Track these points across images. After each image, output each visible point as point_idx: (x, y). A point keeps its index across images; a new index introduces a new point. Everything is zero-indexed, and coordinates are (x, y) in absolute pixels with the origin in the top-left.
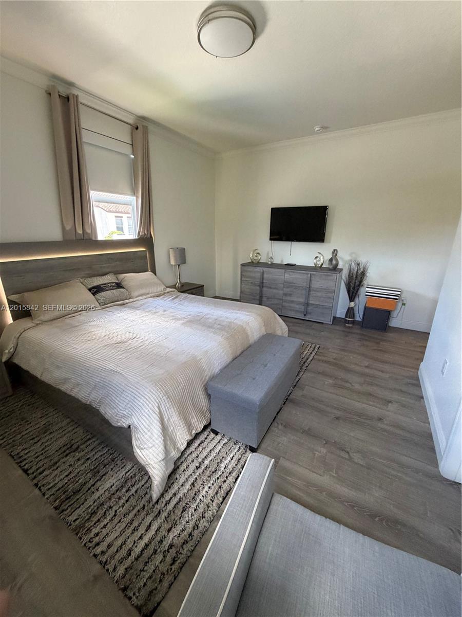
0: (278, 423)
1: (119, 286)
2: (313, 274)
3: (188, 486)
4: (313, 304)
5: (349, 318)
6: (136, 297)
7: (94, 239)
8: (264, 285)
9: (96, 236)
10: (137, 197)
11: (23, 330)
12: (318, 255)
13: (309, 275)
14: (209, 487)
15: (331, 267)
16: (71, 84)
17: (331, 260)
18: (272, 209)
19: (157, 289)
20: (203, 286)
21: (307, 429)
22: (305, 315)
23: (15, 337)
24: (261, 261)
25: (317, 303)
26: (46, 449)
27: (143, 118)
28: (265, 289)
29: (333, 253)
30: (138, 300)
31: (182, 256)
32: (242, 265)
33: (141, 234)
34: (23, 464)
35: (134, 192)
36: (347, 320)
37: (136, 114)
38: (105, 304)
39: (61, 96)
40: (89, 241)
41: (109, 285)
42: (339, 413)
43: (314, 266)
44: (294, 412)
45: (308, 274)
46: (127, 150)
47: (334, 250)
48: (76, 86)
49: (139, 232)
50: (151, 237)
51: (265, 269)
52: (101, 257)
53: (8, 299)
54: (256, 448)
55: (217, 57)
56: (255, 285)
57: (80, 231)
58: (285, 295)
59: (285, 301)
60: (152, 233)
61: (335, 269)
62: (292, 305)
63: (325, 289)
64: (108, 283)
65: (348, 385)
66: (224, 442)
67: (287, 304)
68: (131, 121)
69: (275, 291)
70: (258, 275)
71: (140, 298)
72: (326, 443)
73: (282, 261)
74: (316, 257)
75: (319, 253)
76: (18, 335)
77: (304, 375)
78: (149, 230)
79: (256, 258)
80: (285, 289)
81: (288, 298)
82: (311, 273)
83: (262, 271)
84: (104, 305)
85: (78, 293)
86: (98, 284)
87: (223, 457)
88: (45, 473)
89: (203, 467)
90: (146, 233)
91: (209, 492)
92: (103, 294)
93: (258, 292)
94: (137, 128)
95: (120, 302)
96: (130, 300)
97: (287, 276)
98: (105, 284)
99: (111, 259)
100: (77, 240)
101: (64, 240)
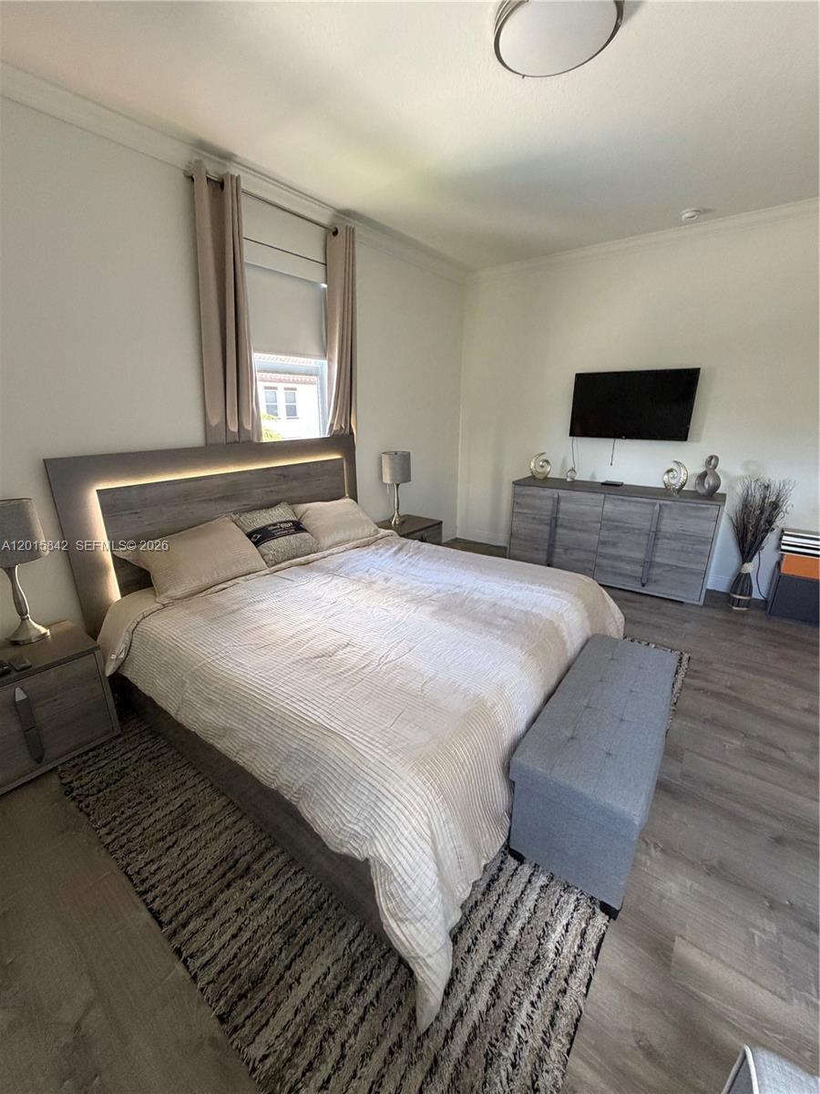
0: (646, 842)
1: (298, 527)
2: (666, 505)
3: (484, 996)
4: (661, 565)
5: (740, 595)
6: (328, 548)
7: (256, 440)
8: (560, 522)
9: (260, 435)
10: (330, 360)
11: (141, 616)
12: (674, 466)
13: (657, 507)
14: (533, 1004)
15: (702, 491)
16: (227, 157)
17: (703, 476)
18: (578, 376)
19: (364, 531)
20: (441, 522)
21: (715, 862)
22: (643, 585)
23: (127, 631)
24: (549, 476)
25: (673, 562)
26: (189, 866)
27: (347, 214)
28: (559, 531)
29: (709, 462)
30: (333, 554)
31: (403, 466)
32: (517, 483)
33: (334, 428)
34: (150, 897)
35: (325, 352)
36: (734, 598)
37: (336, 206)
38: (277, 563)
39: (212, 180)
40: (248, 446)
41: (282, 525)
42: (779, 827)
43: (664, 487)
44: (675, 815)
45: (654, 504)
46: (316, 273)
47: (711, 457)
48: (238, 160)
49: (332, 425)
50: (352, 433)
51: (562, 493)
52: (267, 473)
53: (114, 556)
54: (618, 909)
55: (524, 76)
56: (541, 521)
57: (234, 428)
58: (603, 543)
59: (603, 556)
60: (353, 426)
61: (711, 496)
62: (617, 564)
63: (690, 536)
64: (280, 523)
65: (777, 754)
66: (540, 883)
67: (605, 562)
68: (324, 220)
69: (582, 535)
70: (549, 505)
71: (335, 550)
72: (771, 907)
73: (593, 476)
74: (670, 471)
75: (675, 462)
76: (132, 628)
78: (348, 422)
79: (540, 470)
80: (603, 533)
81: (611, 551)
82: (662, 502)
83: (556, 496)
84: (274, 563)
85: (229, 542)
86: (263, 525)
87: (547, 924)
88: (191, 927)
89: (508, 946)
90: (343, 426)
91: (535, 1017)
92: (273, 544)
93: (546, 536)
94: (335, 233)
95: (302, 559)
96: (319, 555)
97: (608, 507)
98: (275, 525)
99: (284, 476)
100: (228, 444)
101: (207, 445)
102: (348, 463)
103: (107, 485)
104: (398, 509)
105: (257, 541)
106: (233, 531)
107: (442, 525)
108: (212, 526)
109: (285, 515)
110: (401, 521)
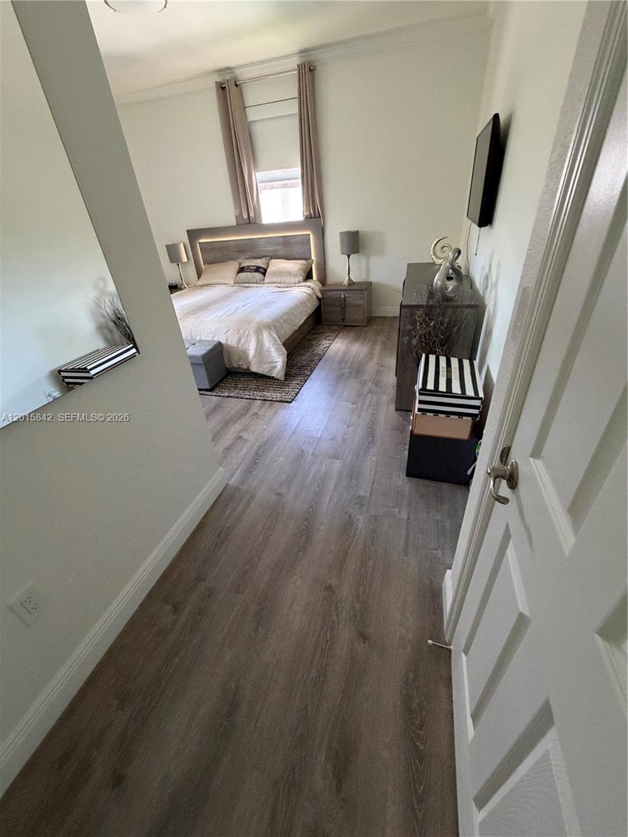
1: (258, 270)
7: (258, 223)
19: (291, 280)
37: (298, 51)
38: (238, 284)
41: (251, 267)
46: (293, 107)
50: (320, 217)
60: (320, 212)
90: (312, 212)
92: (243, 274)
95: (246, 285)
96: (257, 285)
98: (248, 266)
99: (270, 243)
100: (245, 224)
101: (238, 225)
102: (316, 238)
103: (202, 241)
104: (349, 274)
105: (238, 272)
106: (234, 266)
107: (365, 292)
108: (232, 262)
109: (260, 263)
110: (351, 283)
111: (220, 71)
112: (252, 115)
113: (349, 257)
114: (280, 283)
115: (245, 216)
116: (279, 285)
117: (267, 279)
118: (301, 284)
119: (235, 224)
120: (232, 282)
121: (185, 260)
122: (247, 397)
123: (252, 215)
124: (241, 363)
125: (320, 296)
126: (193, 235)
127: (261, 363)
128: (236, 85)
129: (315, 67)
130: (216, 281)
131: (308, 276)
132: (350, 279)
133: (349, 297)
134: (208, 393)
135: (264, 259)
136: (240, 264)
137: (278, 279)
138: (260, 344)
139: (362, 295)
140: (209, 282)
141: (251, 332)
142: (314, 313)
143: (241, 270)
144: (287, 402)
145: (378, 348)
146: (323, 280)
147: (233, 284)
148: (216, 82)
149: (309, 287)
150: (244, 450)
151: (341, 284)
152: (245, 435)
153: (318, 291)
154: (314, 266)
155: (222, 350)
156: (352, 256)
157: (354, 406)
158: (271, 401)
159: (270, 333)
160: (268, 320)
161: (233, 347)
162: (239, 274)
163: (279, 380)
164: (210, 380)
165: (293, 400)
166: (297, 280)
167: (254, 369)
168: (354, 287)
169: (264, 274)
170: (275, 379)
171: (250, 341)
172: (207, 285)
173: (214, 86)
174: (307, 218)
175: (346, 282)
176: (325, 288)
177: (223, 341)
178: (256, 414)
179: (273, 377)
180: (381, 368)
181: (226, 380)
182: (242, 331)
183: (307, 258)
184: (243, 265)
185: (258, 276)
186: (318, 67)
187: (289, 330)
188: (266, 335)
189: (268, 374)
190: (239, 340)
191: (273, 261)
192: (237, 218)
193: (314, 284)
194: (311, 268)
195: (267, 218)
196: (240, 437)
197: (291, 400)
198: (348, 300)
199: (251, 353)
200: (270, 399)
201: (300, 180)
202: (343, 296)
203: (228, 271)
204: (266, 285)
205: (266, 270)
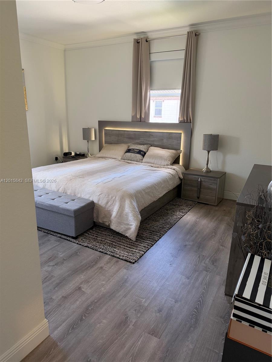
9: (149, 120)
19: (161, 163)
41: (135, 150)
52: (145, 133)
77: (76, 244)
90: (185, 119)
95: (129, 161)
96: (136, 163)
98: (133, 149)
100: (137, 121)
101: (132, 121)
102: (186, 136)
103: (107, 128)
104: (207, 164)
105: (126, 152)
106: (124, 147)
107: (218, 179)
108: (123, 145)
109: (142, 148)
110: (208, 171)
111: (137, 33)
112: (153, 58)
113: (209, 152)
114: (154, 164)
115: (138, 117)
116: (152, 165)
117: (145, 159)
118: (169, 167)
119: (131, 121)
120: (120, 158)
121: (93, 139)
122: (101, 250)
123: (143, 116)
124: (105, 220)
125: (182, 177)
126: (102, 124)
127: (120, 223)
128: (147, 41)
129: (200, 33)
130: (109, 156)
131: (176, 161)
132: (207, 168)
133: (205, 181)
134: (73, 240)
135: (146, 145)
136: (129, 147)
137: (152, 161)
138: (121, 208)
139: (216, 182)
140: (104, 155)
141: (117, 198)
142: (174, 189)
143: (129, 151)
144: (130, 262)
145: (223, 227)
146: (187, 166)
147: (120, 160)
148: (134, 39)
149: (174, 169)
150: (78, 303)
151: (200, 170)
152: (85, 288)
153: (181, 173)
154: (181, 155)
155: (93, 208)
156: (210, 152)
157: (187, 280)
158: (118, 258)
159: (131, 201)
160: (132, 191)
161: (102, 207)
162: (126, 153)
163: (130, 240)
164: (76, 230)
165: (136, 261)
166: (166, 163)
167: (113, 227)
168: (210, 175)
169: (143, 156)
170: (128, 238)
171: (115, 204)
172: (102, 158)
173: (133, 41)
174: (181, 122)
175: (204, 170)
176: (187, 172)
177: (96, 201)
178: (101, 268)
179: (127, 236)
180: (221, 247)
181: (91, 231)
182: (110, 197)
183: (177, 149)
184: (130, 148)
185: (139, 156)
186: (201, 33)
187: (148, 200)
188: (127, 203)
189: (123, 234)
190: (107, 203)
191: (152, 148)
192: (133, 117)
193: (179, 168)
194: (179, 156)
195: (153, 119)
196: (80, 288)
197: (134, 261)
198: (203, 183)
199: (114, 214)
200: (118, 256)
201: (180, 98)
202: (199, 180)
203: (119, 150)
204: (142, 164)
205: (145, 153)
